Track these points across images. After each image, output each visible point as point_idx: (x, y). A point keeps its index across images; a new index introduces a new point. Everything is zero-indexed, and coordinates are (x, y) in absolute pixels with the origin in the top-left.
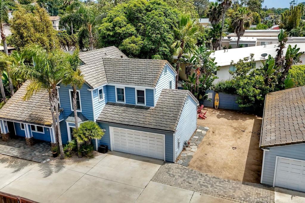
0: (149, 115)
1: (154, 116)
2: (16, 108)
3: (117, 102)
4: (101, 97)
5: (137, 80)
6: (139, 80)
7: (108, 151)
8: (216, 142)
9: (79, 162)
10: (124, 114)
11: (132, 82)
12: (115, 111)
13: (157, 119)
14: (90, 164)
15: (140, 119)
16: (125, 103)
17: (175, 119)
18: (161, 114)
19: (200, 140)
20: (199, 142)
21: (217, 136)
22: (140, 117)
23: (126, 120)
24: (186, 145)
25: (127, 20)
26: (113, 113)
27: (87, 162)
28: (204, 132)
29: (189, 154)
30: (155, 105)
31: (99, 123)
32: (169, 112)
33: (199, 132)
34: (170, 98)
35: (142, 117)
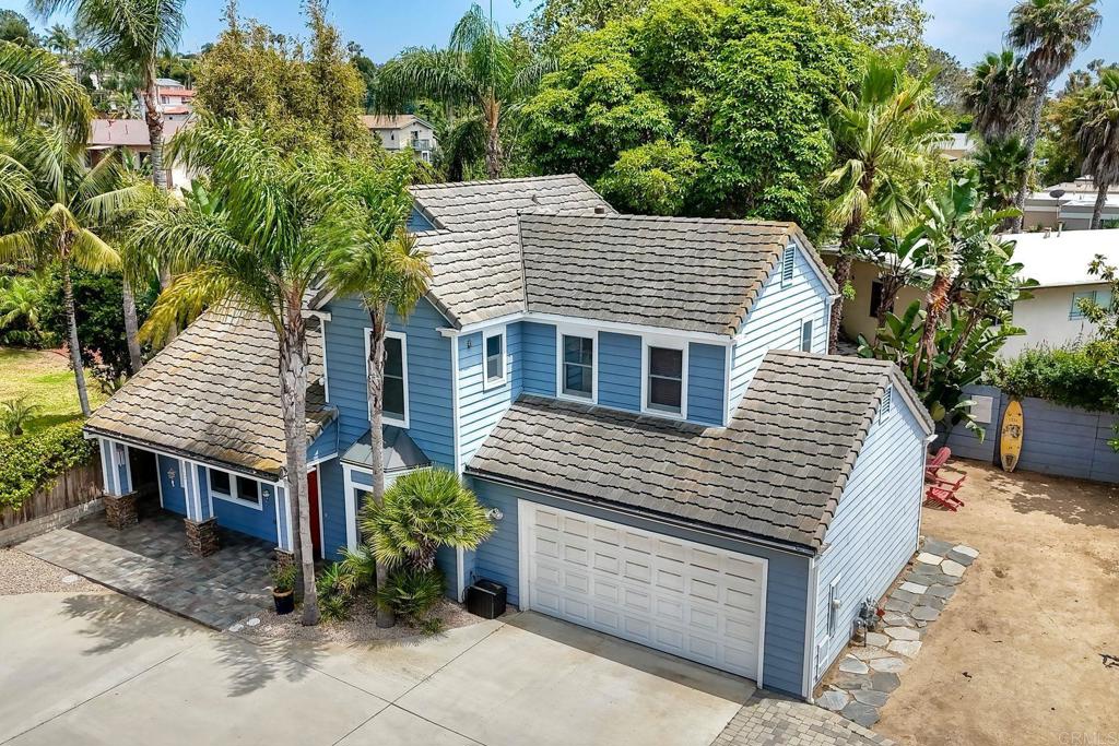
0: (698, 463)
1: (722, 468)
3: (560, 395)
4: (493, 371)
5: (652, 302)
6: (662, 303)
7: (509, 609)
8: (1012, 622)
9: (375, 642)
10: (585, 451)
11: (632, 309)
12: (550, 433)
13: (735, 483)
14: (420, 660)
15: (653, 478)
16: (593, 401)
17: (824, 487)
18: (757, 462)
19: (936, 602)
20: (927, 613)
21: (1020, 592)
22: (655, 466)
23: (593, 476)
24: (868, 620)
25: (635, 77)
26: (538, 440)
27: (410, 647)
28: (952, 569)
29: (883, 665)
30: (729, 420)
31: (478, 480)
32: (794, 457)
33: (927, 567)
34: (800, 391)
35: (664, 467)
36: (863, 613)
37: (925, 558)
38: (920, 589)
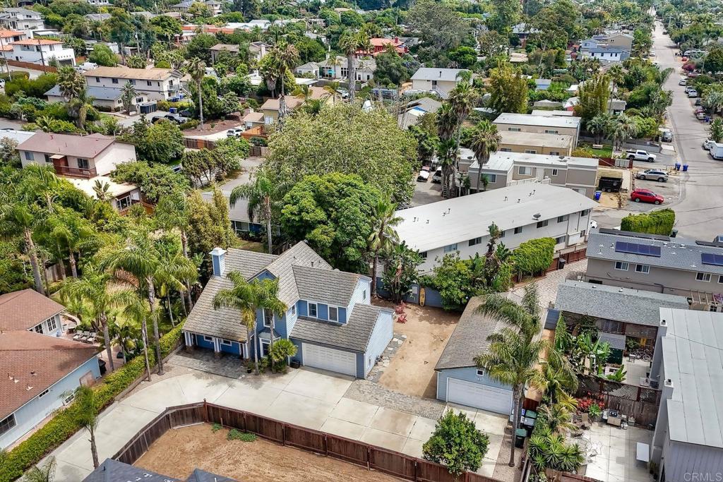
0: (341, 333)
1: (347, 334)
2: (203, 320)
3: (309, 316)
4: (294, 313)
5: (329, 297)
6: (332, 297)
7: (301, 366)
8: (409, 355)
9: (274, 377)
10: (316, 331)
11: (325, 299)
12: (308, 327)
13: (349, 338)
14: (285, 380)
15: (332, 337)
16: (317, 317)
18: (353, 333)
19: (394, 352)
20: (392, 355)
21: (413, 347)
22: (332, 334)
23: (320, 338)
24: (379, 359)
26: (305, 328)
27: (281, 378)
28: (400, 342)
29: (380, 370)
30: (347, 322)
31: (292, 339)
32: (361, 331)
33: (395, 342)
35: (335, 335)
36: (377, 359)
37: (395, 340)
38: (391, 349)
